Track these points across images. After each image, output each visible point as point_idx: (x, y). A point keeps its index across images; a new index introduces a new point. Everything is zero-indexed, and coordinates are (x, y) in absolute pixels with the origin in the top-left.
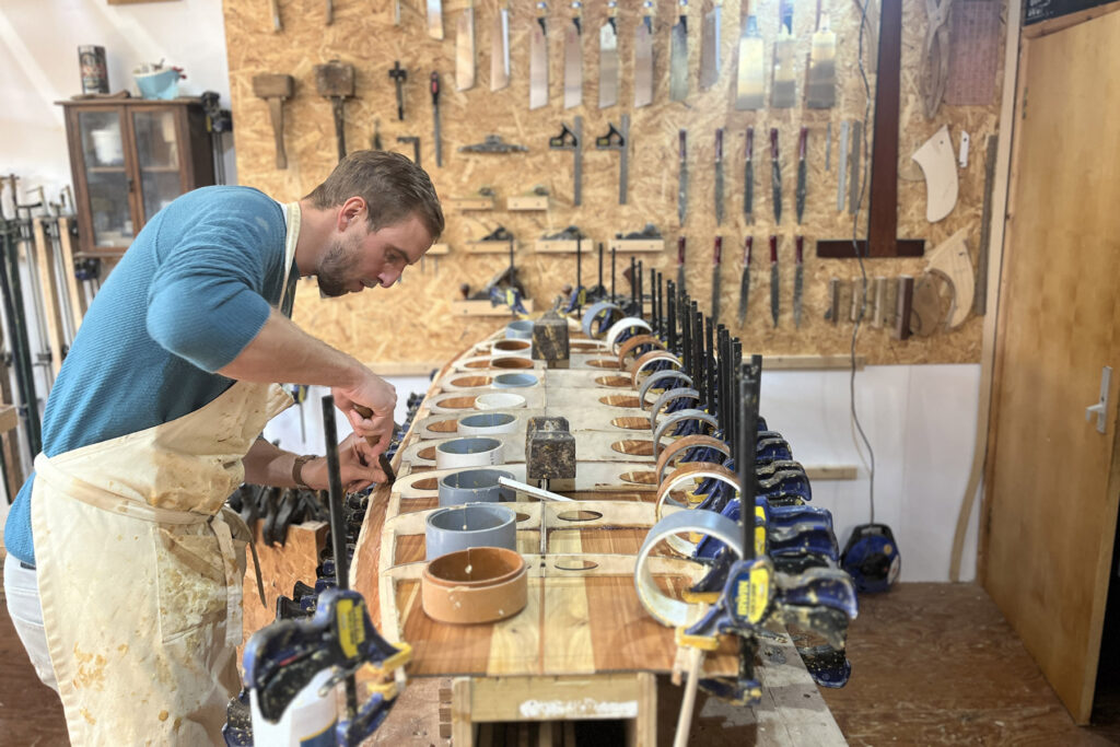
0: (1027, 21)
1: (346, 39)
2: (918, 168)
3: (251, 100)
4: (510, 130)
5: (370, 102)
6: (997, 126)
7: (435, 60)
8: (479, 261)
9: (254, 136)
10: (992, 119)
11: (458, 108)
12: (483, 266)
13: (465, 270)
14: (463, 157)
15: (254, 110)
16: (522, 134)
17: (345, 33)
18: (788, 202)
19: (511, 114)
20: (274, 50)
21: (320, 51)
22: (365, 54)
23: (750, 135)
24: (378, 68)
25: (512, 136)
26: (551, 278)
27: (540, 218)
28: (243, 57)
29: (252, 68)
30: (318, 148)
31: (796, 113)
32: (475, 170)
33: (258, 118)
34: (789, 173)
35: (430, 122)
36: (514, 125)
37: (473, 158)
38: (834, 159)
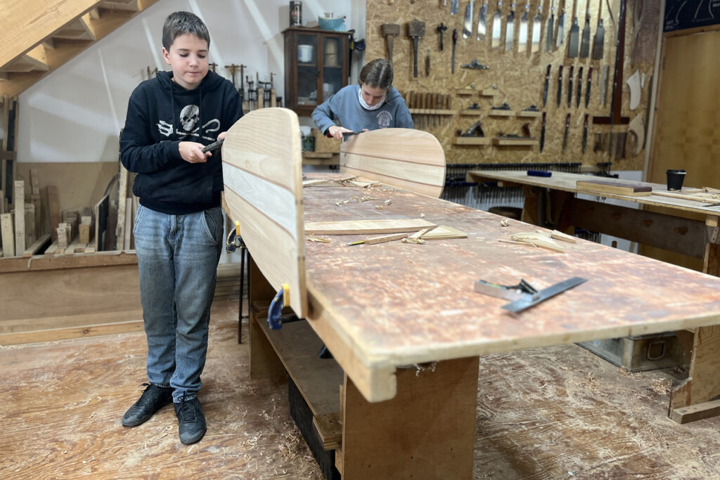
0: (665, 31)
1: (419, 10)
2: (628, 86)
3: (376, 35)
4: (482, 59)
5: (426, 41)
6: (653, 72)
7: (456, 24)
8: (465, 119)
9: (375, 53)
10: (651, 69)
11: (463, 47)
12: (466, 122)
13: (459, 123)
14: (462, 70)
15: (376, 40)
16: (487, 61)
17: (419, 7)
18: (583, 99)
19: (483, 52)
20: (388, 12)
21: (407, 15)
22: (427, 18)
23: (572, 69)
24: (430, 26)
25: (483, 62)
26: (493, 129)
27: (491, 100)
28: (374, 14)
29: (377, 20)
30: (402, 61)
31: (588, 60)
32: (467, 77)
33: (377, 44)
34: (584, 86)
35: (451, 53)
36: (484, 57)
37: (466, 71)
38: (600, 82)
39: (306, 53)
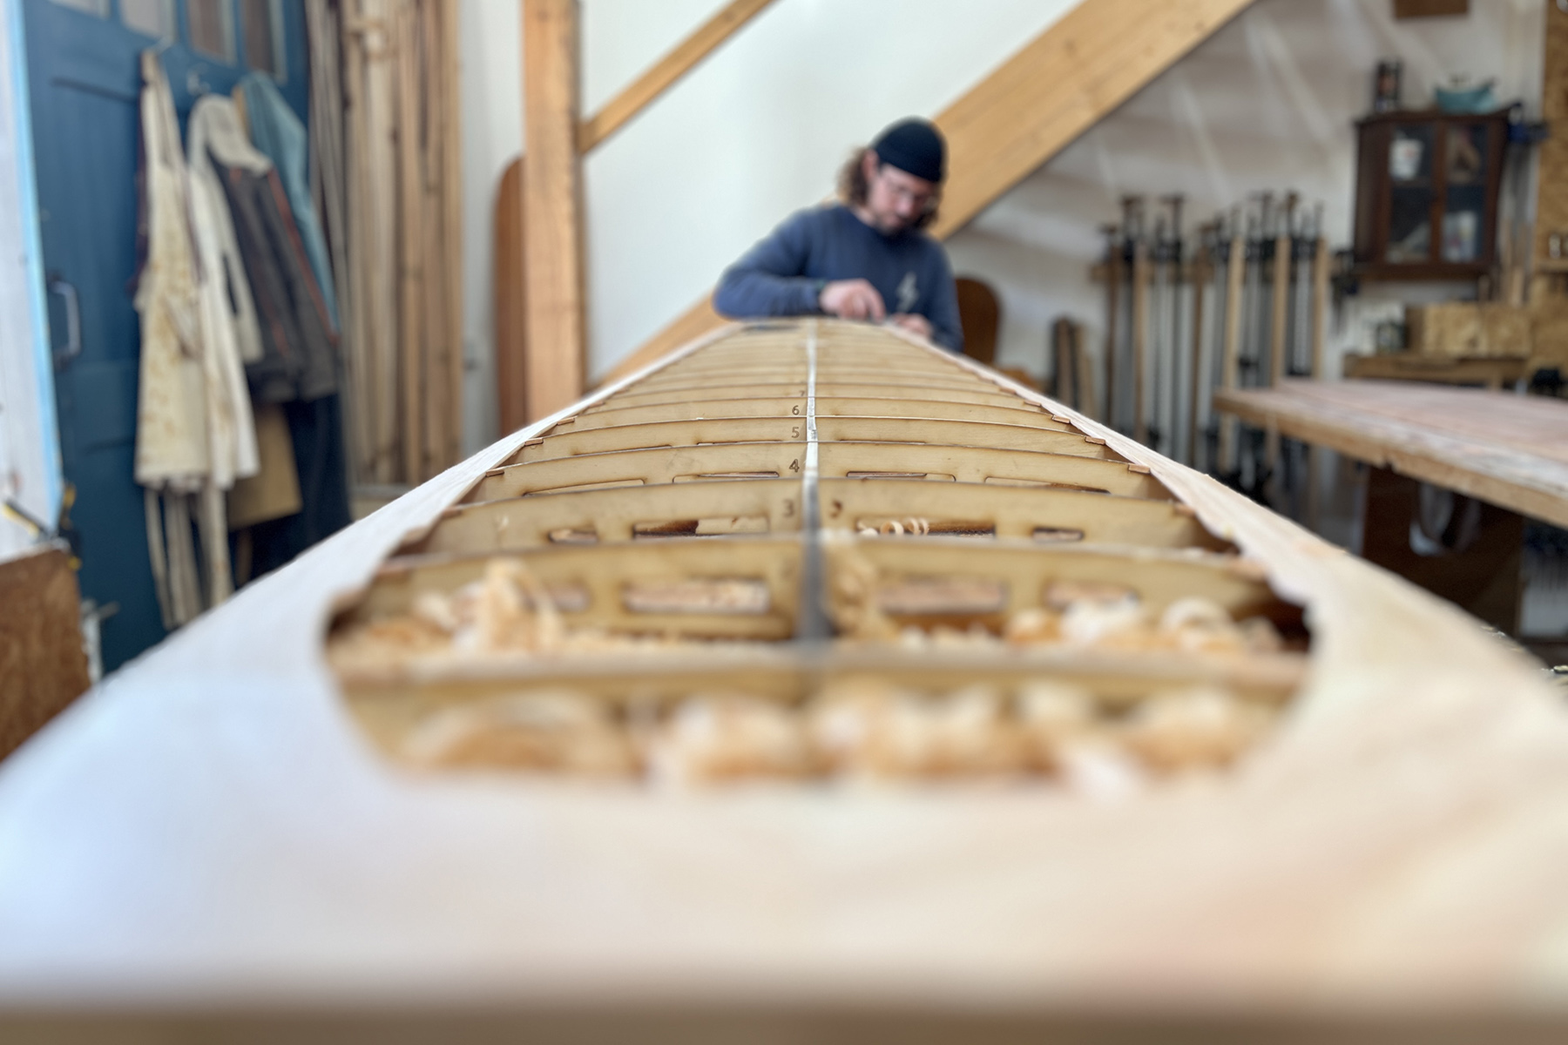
28: (1561, 69)
39: (1404, 158)
